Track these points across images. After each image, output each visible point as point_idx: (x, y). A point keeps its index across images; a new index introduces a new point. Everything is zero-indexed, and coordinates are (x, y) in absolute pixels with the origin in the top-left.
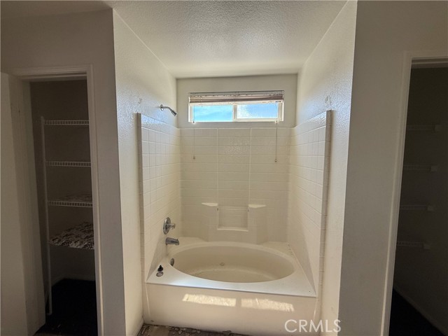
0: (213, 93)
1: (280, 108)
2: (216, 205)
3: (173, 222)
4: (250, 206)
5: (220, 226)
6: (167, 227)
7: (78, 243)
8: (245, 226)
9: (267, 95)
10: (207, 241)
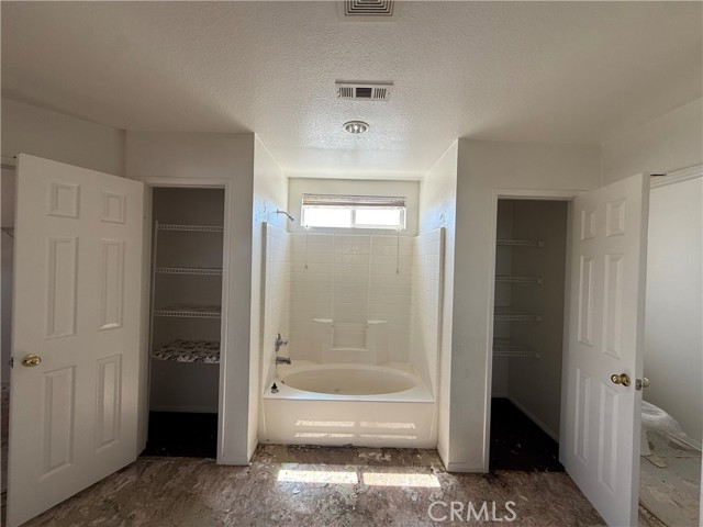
0: (330, 196)
1: (402, 215)
2: (331, 321)
3: (283, 339)
4: (369, 322)
5: (335, 346)
6: (278, 344)
7: (188, 357)
8: (364, 346)
9: (388, 201)
10: (320, 363)
